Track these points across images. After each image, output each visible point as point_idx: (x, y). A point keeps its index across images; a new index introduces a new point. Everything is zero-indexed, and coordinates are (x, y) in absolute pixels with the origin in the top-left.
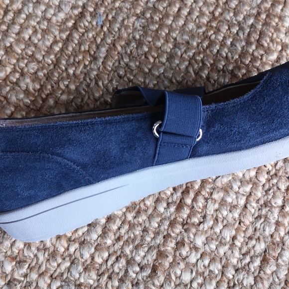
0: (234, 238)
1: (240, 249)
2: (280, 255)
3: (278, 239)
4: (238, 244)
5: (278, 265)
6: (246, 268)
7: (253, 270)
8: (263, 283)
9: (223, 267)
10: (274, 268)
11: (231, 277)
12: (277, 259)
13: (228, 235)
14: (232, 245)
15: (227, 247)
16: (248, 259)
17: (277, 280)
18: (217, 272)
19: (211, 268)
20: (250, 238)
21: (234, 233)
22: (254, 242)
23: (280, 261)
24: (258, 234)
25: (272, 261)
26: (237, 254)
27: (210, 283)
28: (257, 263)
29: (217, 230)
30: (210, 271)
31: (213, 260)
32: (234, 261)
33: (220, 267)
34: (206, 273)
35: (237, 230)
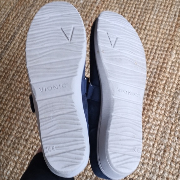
0: (154, 145)
1: (156, 148)
2: (170, 149)
3: (169, 144)
4: (155, 146)
5: (170, 153)
6: (159, 154)
7: (161, 154)
8: (164, 159)
9: (150, 154)
10: (168, 153)
11: (153, 157)
12: (169, 151)
13: (151, 144)
14: (153, 147)
15: (151, 147)
16: (159, 151)
17: (170, 158)
18: (148, 156)
19: (146, 155)
20: (160, 144)
21: (153, 143)
22: (161, 145)
23: (170, 151)
24: (162, 143)
25: (167, 151)
26: (155, 150)
27: (146, 159)
28: (162, 152)
29: (148, 142)
30: (146, 156)
31: (147, 152)
32: (154, 152)
33: (149, 154)
34: (145, 157)
35: (155, 142)
